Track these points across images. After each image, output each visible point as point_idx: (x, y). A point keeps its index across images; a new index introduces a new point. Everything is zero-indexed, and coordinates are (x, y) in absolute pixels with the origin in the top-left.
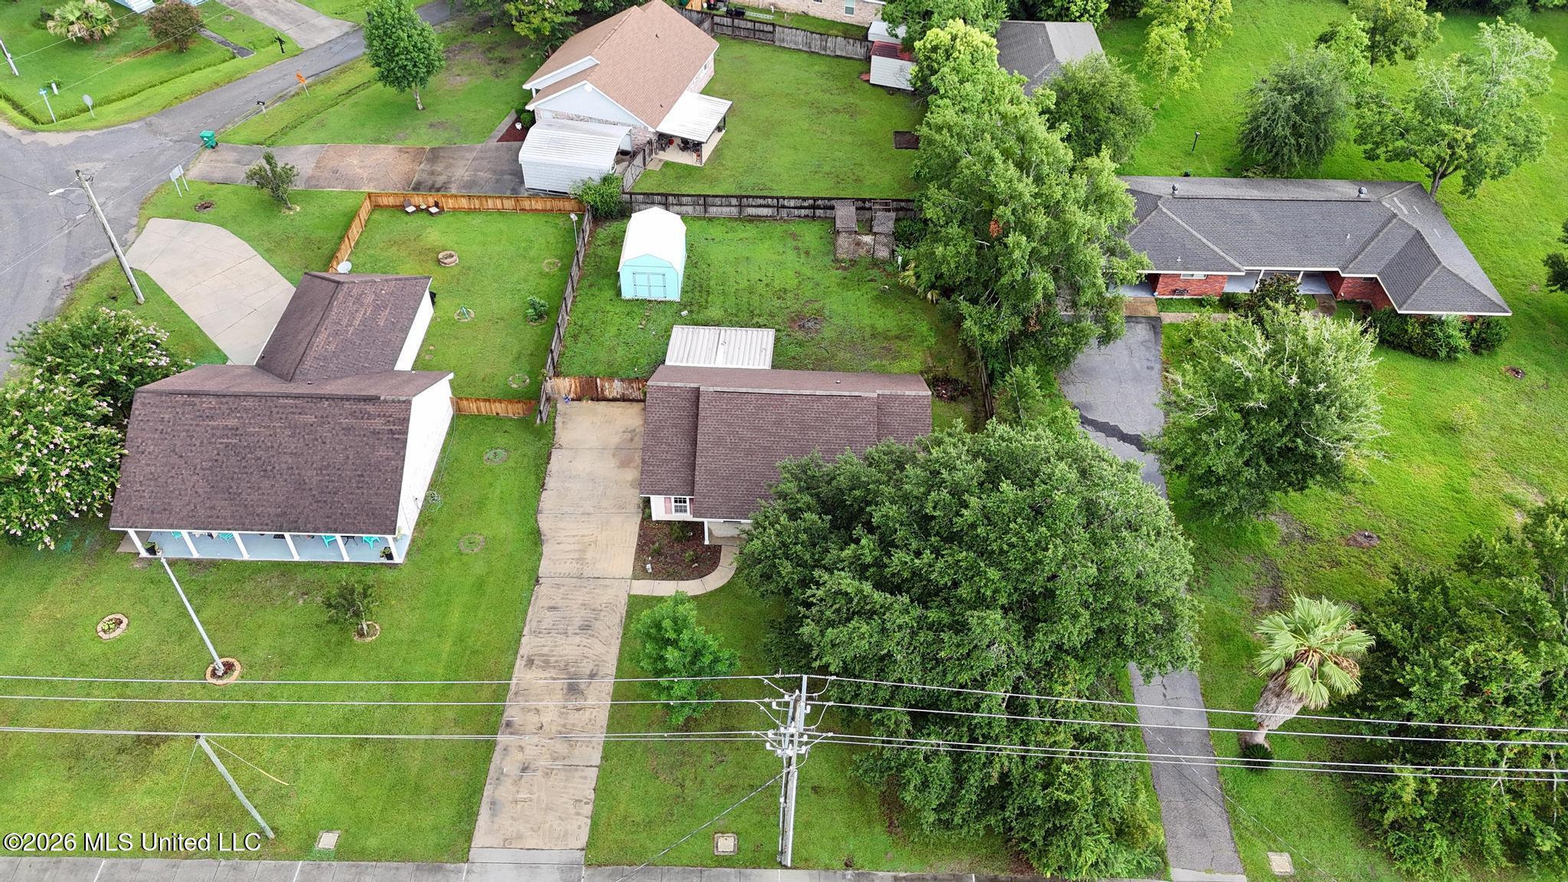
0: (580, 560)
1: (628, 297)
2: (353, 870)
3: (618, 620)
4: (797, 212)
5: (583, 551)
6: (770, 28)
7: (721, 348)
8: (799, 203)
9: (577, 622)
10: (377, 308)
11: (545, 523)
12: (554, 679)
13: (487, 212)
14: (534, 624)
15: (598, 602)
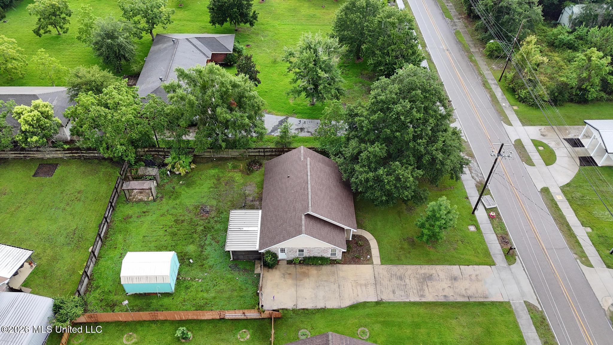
0: (366, 285)
1: (173, 289)
3: (395, 267)
5: (361, 285)
7: (245, 229)
9: (399, 282)
11: (347, 303)
12: (427, 286)
14: (403, 298)
15: (387, 275)
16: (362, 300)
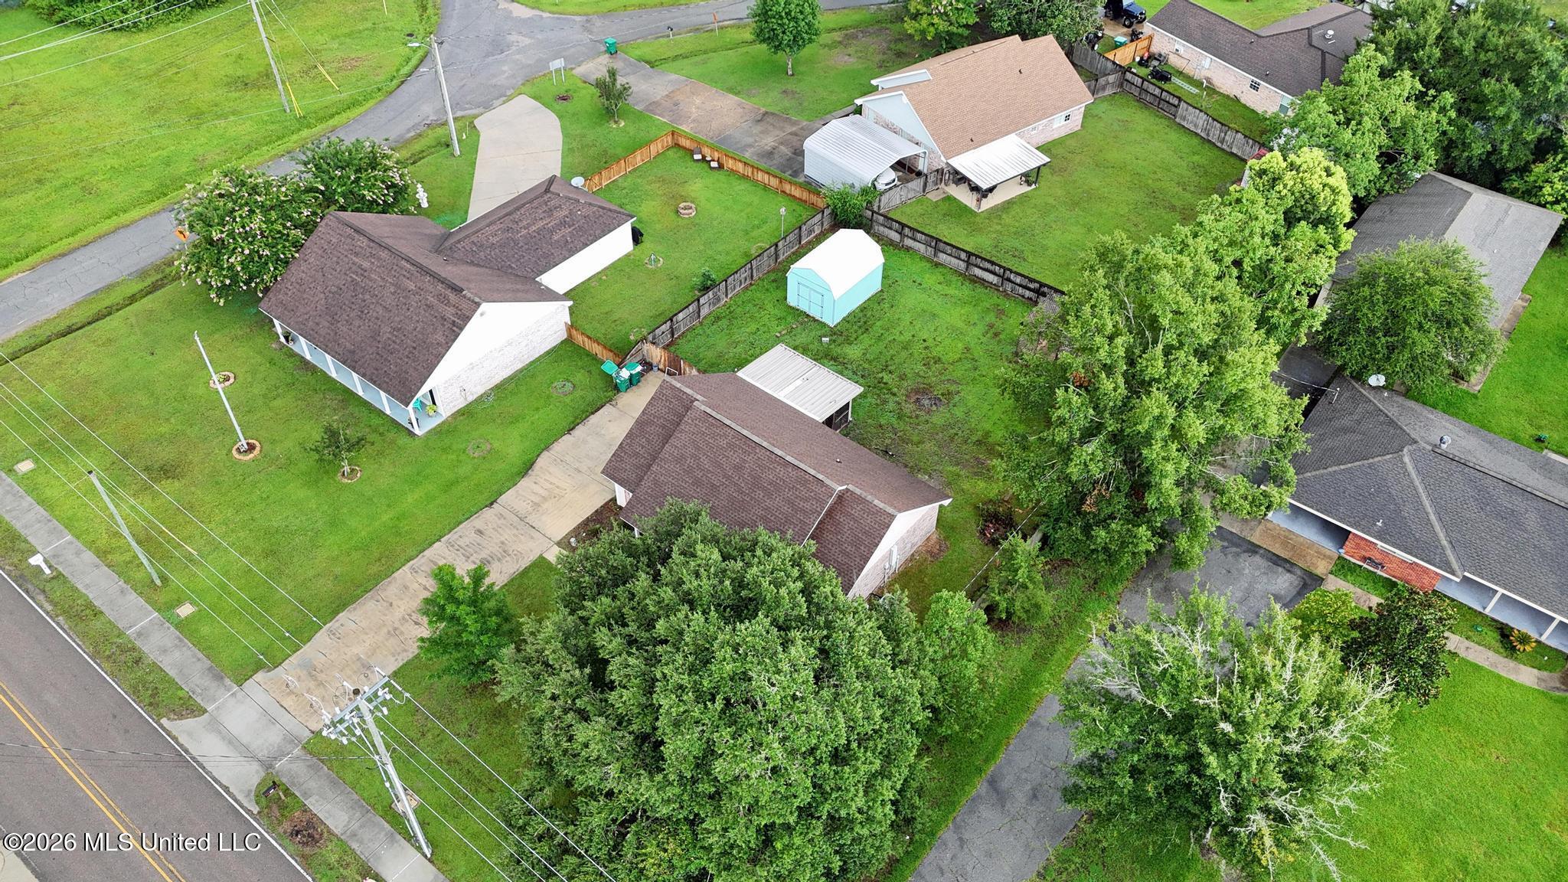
0: (536, 506)
1: (792, 304)
2: (177, 642)
3: (512, 571)
4: (1021, 290)
5: (545, 499)
6: (1176, 103)
7: (799, 382)
8: (1025, 282)
9: (484, 554)
10: (563, 224)
11: (543, 461)
13: (755, 182)
14: (456, 536)
15: (514, 547)
16: (524, 483)
